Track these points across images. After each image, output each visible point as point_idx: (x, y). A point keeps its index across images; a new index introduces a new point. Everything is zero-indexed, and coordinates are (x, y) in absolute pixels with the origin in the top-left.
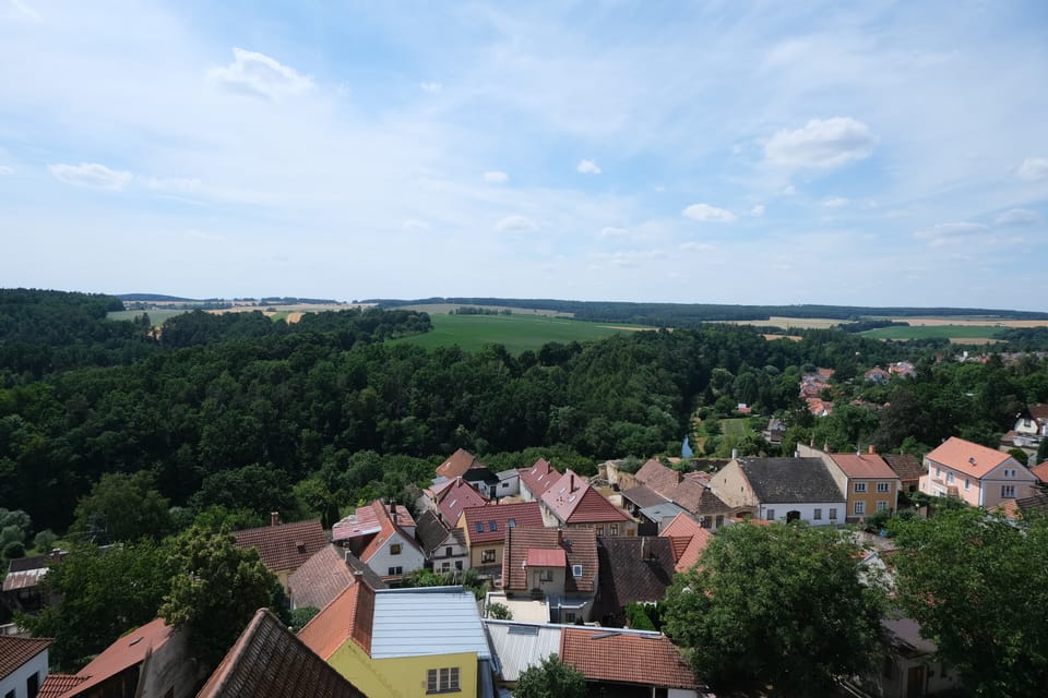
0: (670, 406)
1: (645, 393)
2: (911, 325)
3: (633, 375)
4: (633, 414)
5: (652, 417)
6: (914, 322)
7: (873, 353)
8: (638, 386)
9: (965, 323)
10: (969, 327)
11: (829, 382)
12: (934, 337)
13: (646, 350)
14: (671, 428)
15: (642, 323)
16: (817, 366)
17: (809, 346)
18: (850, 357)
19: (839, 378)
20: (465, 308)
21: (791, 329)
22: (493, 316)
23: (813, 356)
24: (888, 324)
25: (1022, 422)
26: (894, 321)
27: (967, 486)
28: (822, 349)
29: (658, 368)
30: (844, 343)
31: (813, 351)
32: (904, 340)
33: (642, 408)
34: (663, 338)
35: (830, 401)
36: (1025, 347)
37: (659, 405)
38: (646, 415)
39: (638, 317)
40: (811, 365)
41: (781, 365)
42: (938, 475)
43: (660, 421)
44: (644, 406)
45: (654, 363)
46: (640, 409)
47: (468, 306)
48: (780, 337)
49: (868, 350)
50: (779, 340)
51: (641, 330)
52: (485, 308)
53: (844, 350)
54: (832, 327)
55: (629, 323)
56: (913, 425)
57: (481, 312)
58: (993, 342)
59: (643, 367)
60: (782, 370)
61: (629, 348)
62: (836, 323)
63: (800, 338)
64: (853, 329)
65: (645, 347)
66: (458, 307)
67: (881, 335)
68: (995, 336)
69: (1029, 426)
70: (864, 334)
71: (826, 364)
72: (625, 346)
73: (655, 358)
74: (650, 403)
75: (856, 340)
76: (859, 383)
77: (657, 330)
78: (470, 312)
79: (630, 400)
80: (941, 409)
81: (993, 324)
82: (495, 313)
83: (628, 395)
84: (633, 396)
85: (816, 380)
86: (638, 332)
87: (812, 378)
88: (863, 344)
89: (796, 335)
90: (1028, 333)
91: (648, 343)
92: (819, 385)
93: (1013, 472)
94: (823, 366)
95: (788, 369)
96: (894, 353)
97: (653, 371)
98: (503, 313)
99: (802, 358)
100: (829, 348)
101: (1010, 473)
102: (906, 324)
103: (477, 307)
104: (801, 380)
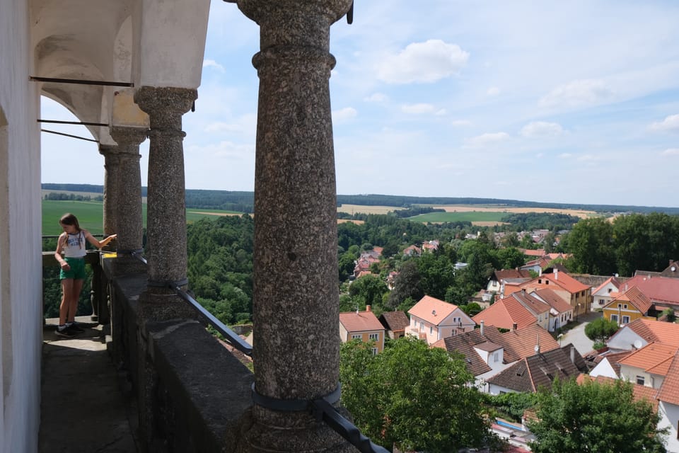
0: (243, 282)
1: (220, 271)
2: (447, 211)
3: (212, 256)
4: (206, 290)
5: (224, 293)
6: (449, 209)
7: (416, 233)
8: (214, 265)
9: (484, 210)
10: (486, 213)
11: (380, 258)
12: (461, 221)
13: (228, 234)
14: (241, 302)
15: (233, 209)
16: (374, 245)
17: (368, 228)
18: (399, 237)
19: (386, 254)
20: (55, 194)
21: (357, 215)
22: (86, 202)
23: (370, 236)
24: (430, 211)
25: (491, 283)
26: (434, 208)
27: (431, 332)
28: (377, 231)
29: (237, 249)
30: (394, 225)
31: (371, 233)
32: (440, 223)
33: (215, 285)
34: (245, 223)
35: (378, 273)
36: (517, 228)
37: (233, 282)
38: (218, 291)
39: (229, 204)
40: (370, 244)
41: (345, 244)
42: (415, 325)
43: (230, 296)
44: (218, 283)
45: (235, 245)
46: (213, 286)
47: (59, 192)
48: (345, 221)
49: (412, 232)
50: (344, 223)
51: (225, 215)
52: (76, 194)
53: (395, 231)
54: (389, 213)
55: (221, 209)
56: (414, 289)
57: (72, 198)
58: (500, 224)
59: (223, 249)
60: (346, 249)
61: (211, 231)
62: (392, 209)
63: (363, 222)
64: (405, 214)
65: (228, 231)
66: (48, 192)
67: (423, 219)
68: (503, 220)
69: (496, 286)
70: (412, 219)
71: (379, 243)
72: (208, 229)
73: (237, 240)
74: (223, 280)
75: (404, 224)
76: (399, 258)
77: (241, 215)
78: (61, 198)
79: (204, 278)
80: (433, 275)
81: (502, 210)
82: (88, 199)
83: (203, 273)
84: (208, 275)
85: (371, 257)
86: (221, 217)
87: (368, 255)
88: (409, 227)
89: (361, 219)
90: (523, 217)
91: (230, 227)
92: (372, 260)
93: (459, 319)
94: (378, 245)
95: (351, 248)
96: (431, 233)
97: (232, 253)
98: (96, 199)
99: (363, 239)
100: (383, 230)
101: (457, 320)
102: (444, 211)
103: (69, 193)
104: (359, 256)
